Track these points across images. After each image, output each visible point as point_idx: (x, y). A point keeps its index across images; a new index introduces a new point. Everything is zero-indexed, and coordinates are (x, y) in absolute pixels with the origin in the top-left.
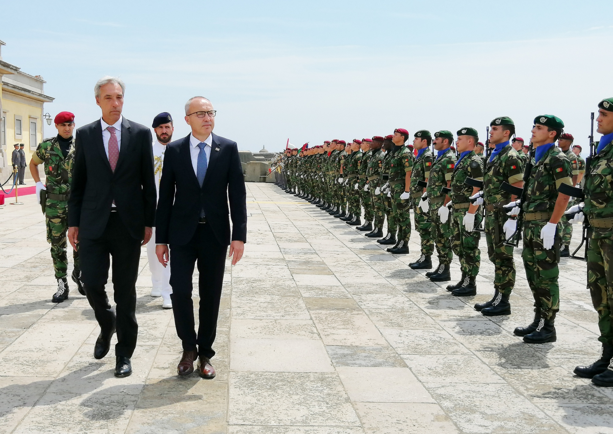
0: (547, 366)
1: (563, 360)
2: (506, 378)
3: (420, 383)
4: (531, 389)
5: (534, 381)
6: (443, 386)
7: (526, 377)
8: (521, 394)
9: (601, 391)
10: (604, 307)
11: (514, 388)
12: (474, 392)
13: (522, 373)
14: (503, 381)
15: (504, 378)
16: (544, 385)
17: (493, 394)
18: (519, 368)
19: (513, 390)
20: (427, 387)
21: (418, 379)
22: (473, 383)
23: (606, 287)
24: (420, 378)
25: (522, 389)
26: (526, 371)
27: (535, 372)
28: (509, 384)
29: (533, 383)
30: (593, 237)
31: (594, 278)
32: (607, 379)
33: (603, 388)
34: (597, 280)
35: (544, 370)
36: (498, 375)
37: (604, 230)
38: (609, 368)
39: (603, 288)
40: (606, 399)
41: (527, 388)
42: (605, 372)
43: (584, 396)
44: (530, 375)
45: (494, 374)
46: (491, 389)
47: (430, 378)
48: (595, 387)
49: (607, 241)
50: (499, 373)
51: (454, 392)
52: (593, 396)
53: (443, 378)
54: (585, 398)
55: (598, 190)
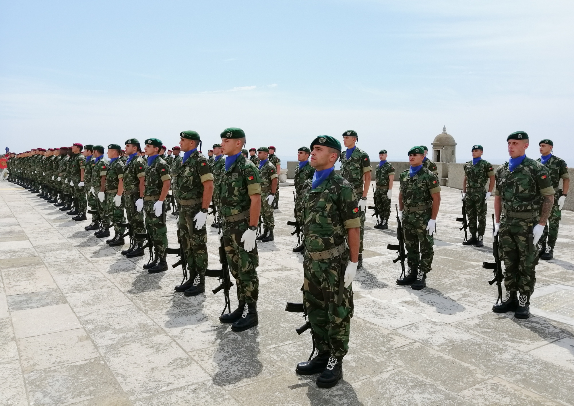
0: (160, 288)
1: (170, 282)
2: (134, 300)
3: (74, 314)
4: (148, 305)
5: (151, 299)
6: (90, 314)
7: (146, 297)
8: (141, 310)
9: (189, 300)
11: (137, 307)
12: (110, 314)
13: (144, 295)
14: (131, 303)
15: (132, 301)
16: (156, 301)
17: (123, 313)
18: (143, 291)
19: (137, 308)
20: (78, 316)
21: (73, 311)
22: (111, 307)
23: (189, 238)
24: (75, 310)
25: (142, 306)
26: (147, 293)
27: (152, 293)
28: (135, 304)
29: (150, 300)
32: (191, 292)
33: (190, 297)
34: (184, 234)
35: (158, 290)
36: (129, 299)
37: (187, 206)
38: (194, 285)
39: (188, 239)
40: (191, 305)
41: (145, 305)
42: (191, 288)
43: (179, 305)
44: (149, 295)
45: (126, 298)
46: (122, 309)
47: (82, 309)
48: (186, 297)
50: (129, 297)
51: (97, 316)
52: (184, 303)
53: (91, 307)
54: (179, 306)
55: (185, 185)
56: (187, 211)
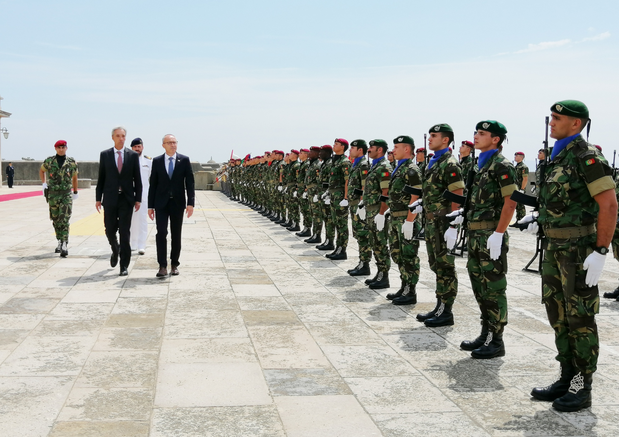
0: (500, 387)
1: (516, 379)
2: (460, 404)
3: (368, 415)
4: (489, 418)
5: (491, 407)
6: (393, 419)
7: (481, 402)
8: (480, 425)
9: (565, 418)
10: (561, 324)
11: (470, 418)
12: (428, 425)
13: (476, 397)
14: (457, 409)
15: (457, 405)
16: (502, 412)
17: (449, 426)
18: (472, 390)
19: (470, 420)
20: (375, 420)
21: (364, 409)
22: (426, 412)
23: (564, 303)
24: (367, 408)
25: (479, 418)
26: (480, 393)
27: (490, 395)
28: (464, 412)
29: (490, 409)
30: (549, 248)
31: (549, 293)
32: (568, 404)
33: (566, 414)
34: (553, 295)
35: (499, 392)
36: (452, 401)
37: (562, 240)
38: (570, 391)
39: (559, 303)
40: (572, 429)
41: (484, 416)
42: (566, 395)
43: (548, 426)
44: (485, 399)
45: (446, 400)
46: (446, 420)
47: (378, 408)
48: (557, 413)
49: (564, 253)
50: (452, 398)
51: (406, 426)
52: (557, 424)
53: (392, 406)
54: (549, 428)
55: (555, 199)
56: (562, 249)
